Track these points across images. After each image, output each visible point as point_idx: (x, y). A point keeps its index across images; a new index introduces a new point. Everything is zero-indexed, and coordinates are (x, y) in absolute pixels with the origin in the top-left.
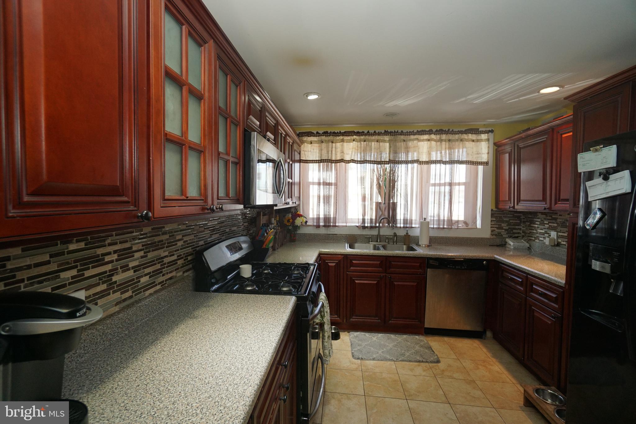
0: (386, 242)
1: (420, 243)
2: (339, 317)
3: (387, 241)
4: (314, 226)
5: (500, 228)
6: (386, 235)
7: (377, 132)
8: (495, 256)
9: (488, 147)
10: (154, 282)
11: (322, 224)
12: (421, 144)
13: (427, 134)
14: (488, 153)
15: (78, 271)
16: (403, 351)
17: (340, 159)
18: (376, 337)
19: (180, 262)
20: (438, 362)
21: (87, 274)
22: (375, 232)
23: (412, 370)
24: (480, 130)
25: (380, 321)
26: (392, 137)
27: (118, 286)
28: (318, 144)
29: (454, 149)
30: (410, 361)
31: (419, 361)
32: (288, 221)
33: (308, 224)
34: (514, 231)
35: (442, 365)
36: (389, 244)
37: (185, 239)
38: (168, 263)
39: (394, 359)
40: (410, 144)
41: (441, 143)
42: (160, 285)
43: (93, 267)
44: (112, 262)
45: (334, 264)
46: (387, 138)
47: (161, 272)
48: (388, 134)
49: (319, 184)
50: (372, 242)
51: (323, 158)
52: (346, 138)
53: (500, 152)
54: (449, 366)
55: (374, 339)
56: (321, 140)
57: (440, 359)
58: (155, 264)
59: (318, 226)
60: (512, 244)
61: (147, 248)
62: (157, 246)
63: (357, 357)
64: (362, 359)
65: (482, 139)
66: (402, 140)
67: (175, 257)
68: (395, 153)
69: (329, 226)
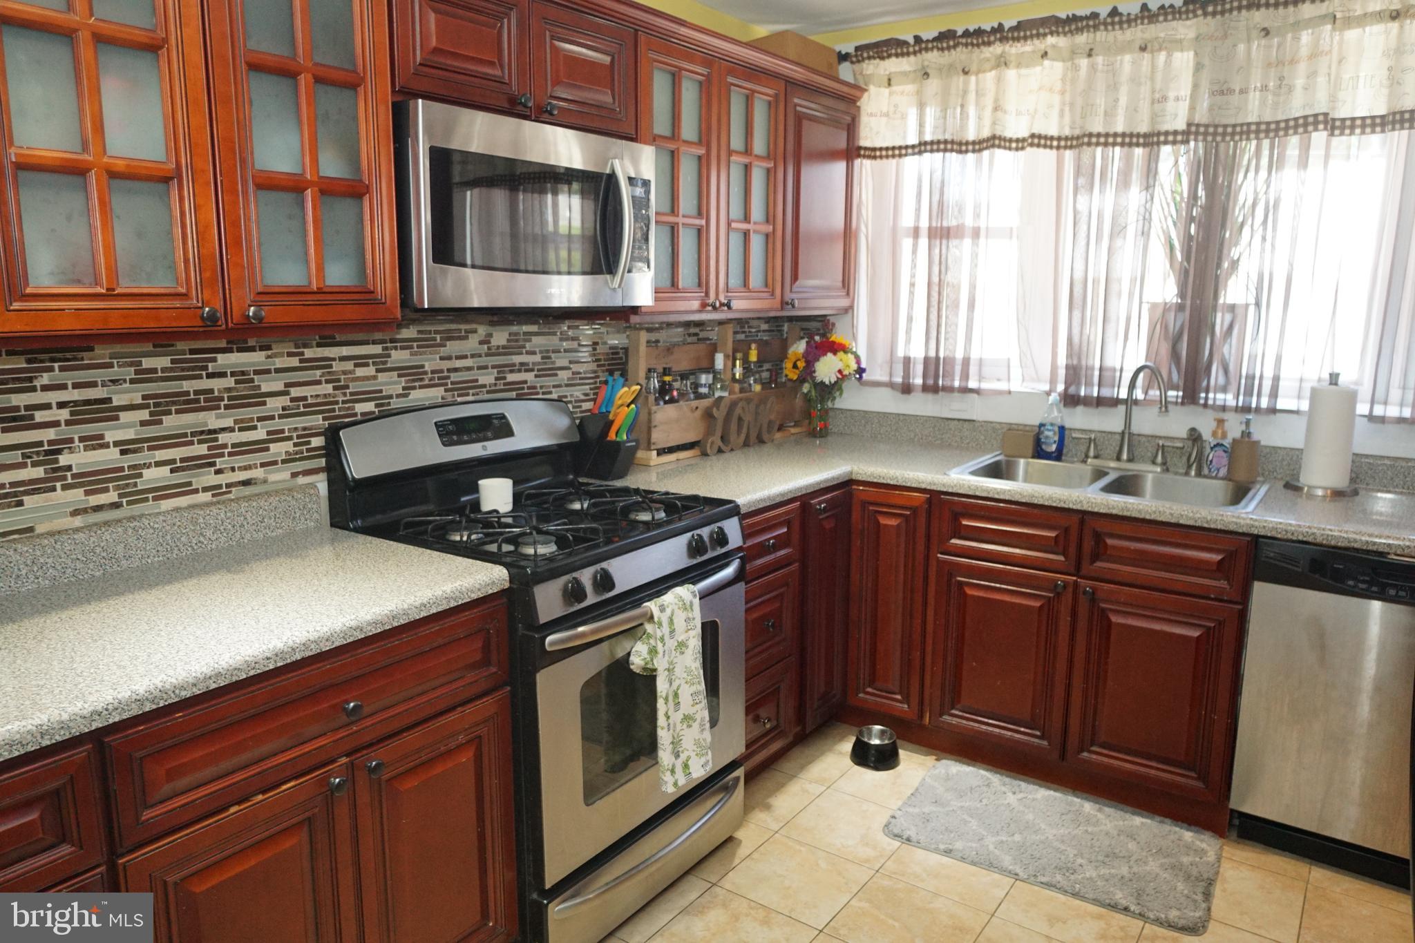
0: (1154, 463)
1: (1305, 479)
2: (906, 699)
3: (1159, 459)
4: (891, 385)
6: (1160, 438)
10: (190, 484)
11: (918, 381)
12: (1349, 37)
16: (1079, 861)
17: (992, 135)
19: (279, 449)
20: (1192, 930)
22: (1112, 422)
23: (1054, 921)
25: (1045, 743)
26: (1212, 24)
27: (74, 476)
28: (912, 83)
31: (1111, 907)
32: (795, 366)
33: (866, 376)
36: (1167, 470)
37: (296, 392)
38: (234, 446)
39: (1021, 873)
42: (210, 493)
44: (56, 424)
45: (896, 521)
46: (1186, 30)
47: (213, 464)
48: (1195, 11)
50: (1097, 457)
51: (928, 138)
52: (1015, 50)
56: (924, 67)
58: (191, 443)
59: (906, 389)
61: (159, 406)
62: (189, 404)
63: (896, 831)
64: (908, 840)
66: (1257, 34)
67: (260, 434)
68: (1222, 93)
69: (949, 389)
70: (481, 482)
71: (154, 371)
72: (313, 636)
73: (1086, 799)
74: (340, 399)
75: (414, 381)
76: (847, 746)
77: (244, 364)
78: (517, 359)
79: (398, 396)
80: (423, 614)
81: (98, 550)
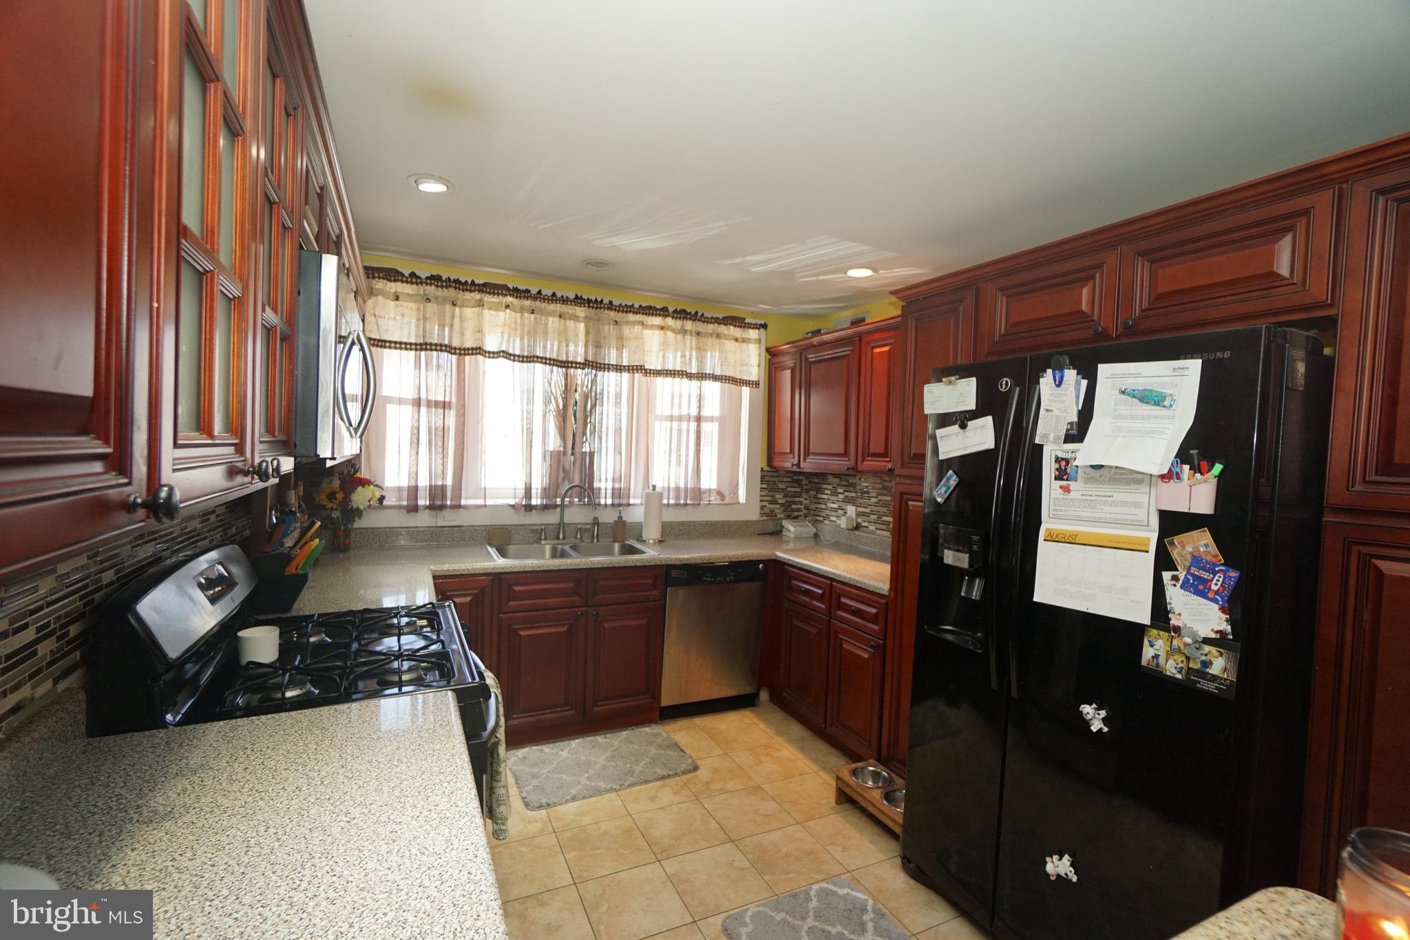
0: (576, 538)
1: (645, 537)
3: (579, 536)
4: (401, 507)
5: (773, 502)
6: (578, 524)
7: (559, 295)
8: (778, 554)
9: (760, 355)
11: (423, 501)
12: (647, 333)
13: (660, 315)
14: (759, 366)
16: (628, 766)
17: (474, 346)
18: (566, 750)
20: (696, 768)
22: (552, 518)
23: (653, 799)
24: (746, 321)
25: (573, 712)
26: (592, 311)
28: (416, 302)
29: (705, 350)
30: (646, 782)
31: (663, 778)
32: (333, 498)
33: (385, 503)
34: (793, 506)
35: (703, 774)
36: (583, 541)
39: (614, 787)
40: (626, 331)
41: (684, 336)
45: (468, 599)
46: (581, 312)
48: (584, 304)
49: (417, 403)
50: (545, 539)
51: (428, 341)
52: (488, 298)
53: (776, 365)
54: (716, 771)
55: (565, 754)
56: (425, 294)
57: (699, 763)
59: (413, 509)
60: (792, 529)
64: (548, 805)
65: (749, 339)
66: (612, 322)
68: (598, 347)
69: (445, 507)
70: (240, 634)
73: (596, 735)
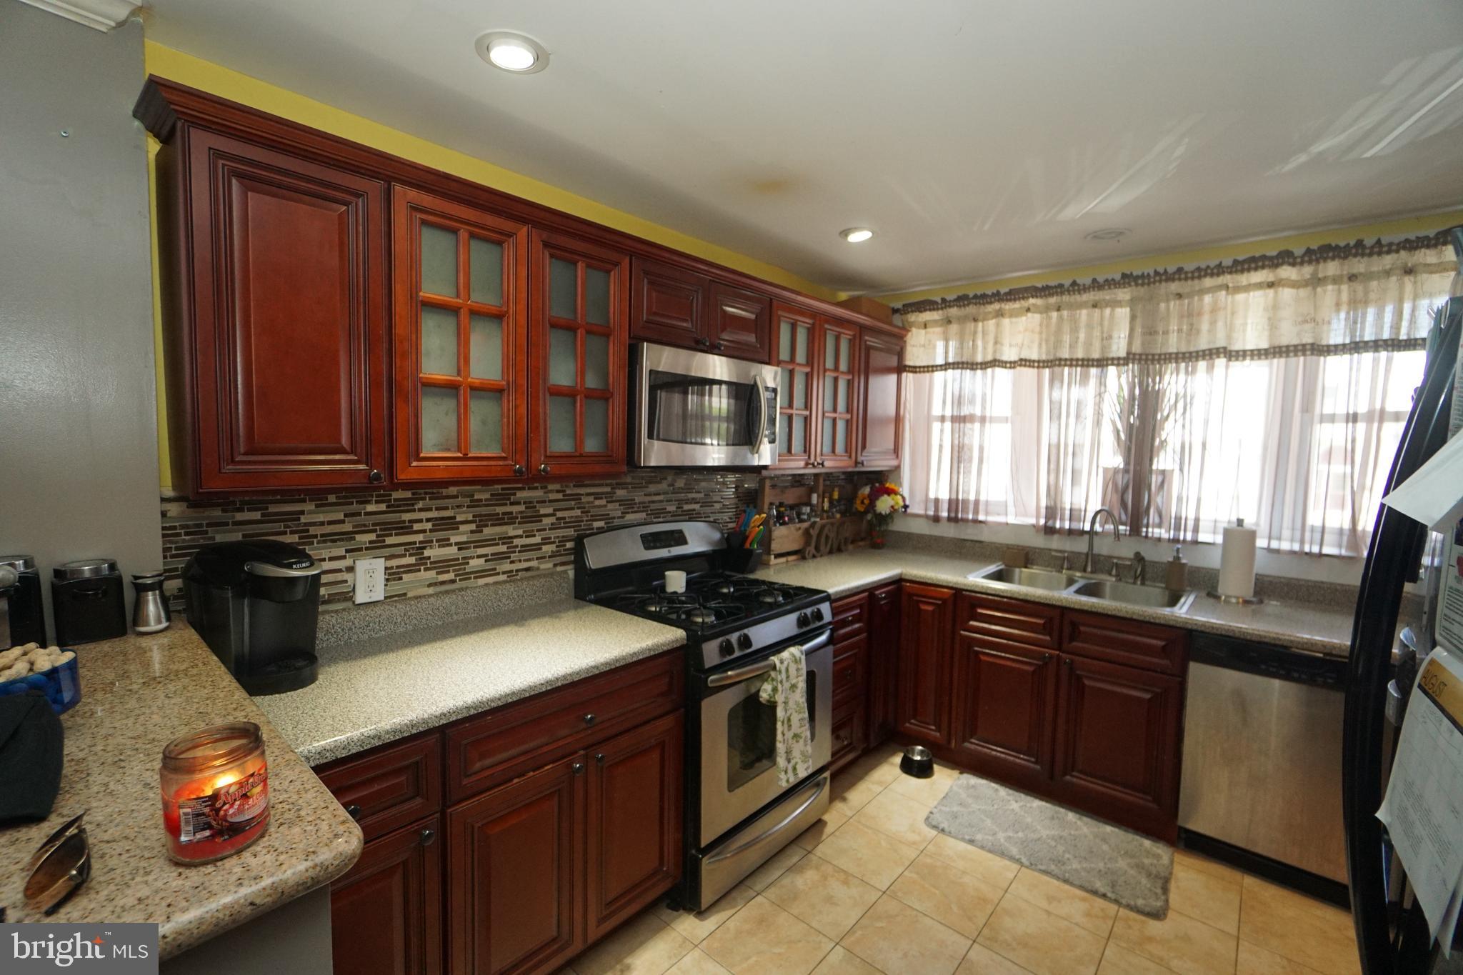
0: (1110, 574)
1: (1220, 590)
2: (939, 729)
4: (927, 517)
6: (1114, 557)
7: (1101, 280)
10: (495, 569)
11: (945, 514)
12: (1239, 299)
15: (377, 536)
17: (994, 358)
19: (547, 549)
20: (1156, 916)
21: (389, 541)
22: (1081, 546)
23: (1052, 900)
25: (1038, 767)
26: (1142, 291)
27: (431, 563)
28: (941, 326)
31: (1092, 892)
32: (862, 502)
33: (909, 510)
35: (1159, 927)
36: (1120, 580)
37: (559, 514)
38: (522, 546)
39: (1024, 860)
41: (1318, 288)
42: (506, 575)
43: (396, 535)
44: (424, 531)
45: (931, 608)
46: (1124, 294)
47: (509, 557)
48: (1132, 283)
50: (1069, 569)
51: (952, 360)
52: (1008, 306)
54: (1184, 938)
56: (948, 317)
57: (1170, 913)
58: (498, 544)
59: (936, 519)
61: (482, 522)
62: (498, 520)
63: (934, 823)
64: (943, 830)
66: (1173, 296)
67: (537, 539)
68: (1150, 334)
69: (965, 521)
70: (666, 573)
71: (481, 500)
72: (569, 671)
73: (1071, 811)
74: (585, 519)
75: (629, 508)
76: (898, 759)
77: (530, 497)
78: (690, 496)
79: (619, 517)
80: (634, 659)
81: (441, 608)
